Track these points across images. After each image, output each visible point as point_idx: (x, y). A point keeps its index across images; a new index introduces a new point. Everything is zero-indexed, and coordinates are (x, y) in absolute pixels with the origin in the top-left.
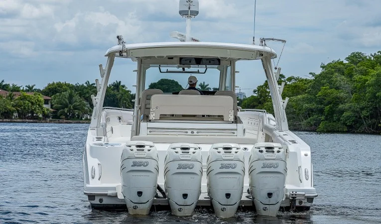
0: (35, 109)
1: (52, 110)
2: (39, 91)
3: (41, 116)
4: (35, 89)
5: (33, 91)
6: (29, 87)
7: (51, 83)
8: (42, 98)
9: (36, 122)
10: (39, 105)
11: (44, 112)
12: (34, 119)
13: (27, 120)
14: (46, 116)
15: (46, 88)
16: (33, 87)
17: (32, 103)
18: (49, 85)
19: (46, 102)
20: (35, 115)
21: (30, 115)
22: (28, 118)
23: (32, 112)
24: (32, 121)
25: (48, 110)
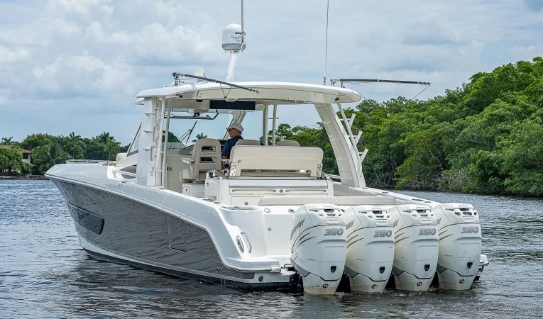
0: (13, 165)
1: (32, 165)
2: (17, 144)
3: (19, 172)
4: (13, 142)
5: (10, 144)
6: (5, 139)
7: (31, 135)
8: (21, 152)
9: (14, 179)
10: (17, 159)
11: (22, 167)
12: (12, 175)
13: (4, 177)
14: (25, 172)
15: (25, 140)
16: (10, 140)
17: (10, 157)
18: (29, 137)
19: (25, 156)
20: (12, 170)
21: (7, 170)
22: (5, 174)
23: (10, 168)
24: (9, 177)
25: (27, 165)
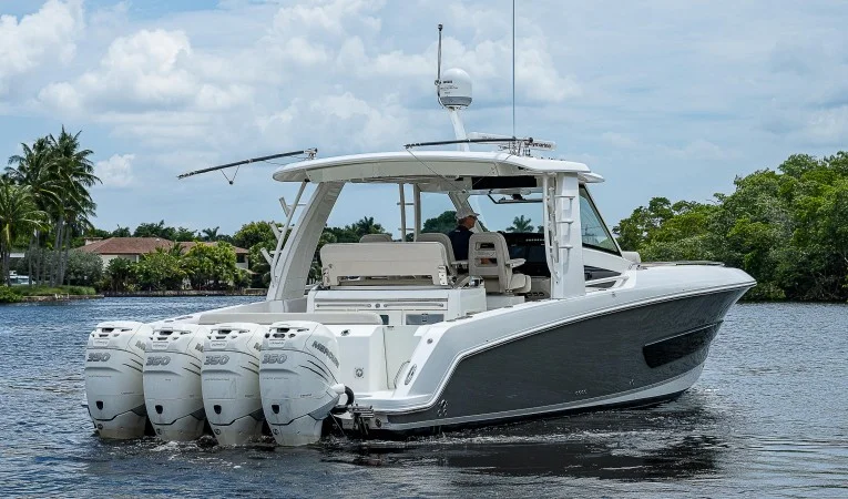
0: (221, 272)
1: (251, 272)
2: (227, 239)
3: (231, 283)
4: (220, 236)
5: (216, 239)
6: (208, 232)
7: (248, 223)
8: (234, 251)
9: (221, 295)
10: (228, 264)
11: (236, 276)
12: (221, 289)
13: (207, 292)
14: (240, 284)
15: (239, 233)
16: (215, 232)
17: (216, 262)
18: (245, 228)
19: (241, 258)
20: (220, 282)
21: (212, 282)
22: (209, 288)
23: (216, 278)
24: (215, 292)
25: (243, 272)
